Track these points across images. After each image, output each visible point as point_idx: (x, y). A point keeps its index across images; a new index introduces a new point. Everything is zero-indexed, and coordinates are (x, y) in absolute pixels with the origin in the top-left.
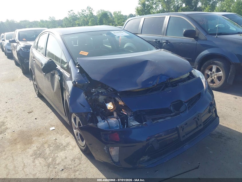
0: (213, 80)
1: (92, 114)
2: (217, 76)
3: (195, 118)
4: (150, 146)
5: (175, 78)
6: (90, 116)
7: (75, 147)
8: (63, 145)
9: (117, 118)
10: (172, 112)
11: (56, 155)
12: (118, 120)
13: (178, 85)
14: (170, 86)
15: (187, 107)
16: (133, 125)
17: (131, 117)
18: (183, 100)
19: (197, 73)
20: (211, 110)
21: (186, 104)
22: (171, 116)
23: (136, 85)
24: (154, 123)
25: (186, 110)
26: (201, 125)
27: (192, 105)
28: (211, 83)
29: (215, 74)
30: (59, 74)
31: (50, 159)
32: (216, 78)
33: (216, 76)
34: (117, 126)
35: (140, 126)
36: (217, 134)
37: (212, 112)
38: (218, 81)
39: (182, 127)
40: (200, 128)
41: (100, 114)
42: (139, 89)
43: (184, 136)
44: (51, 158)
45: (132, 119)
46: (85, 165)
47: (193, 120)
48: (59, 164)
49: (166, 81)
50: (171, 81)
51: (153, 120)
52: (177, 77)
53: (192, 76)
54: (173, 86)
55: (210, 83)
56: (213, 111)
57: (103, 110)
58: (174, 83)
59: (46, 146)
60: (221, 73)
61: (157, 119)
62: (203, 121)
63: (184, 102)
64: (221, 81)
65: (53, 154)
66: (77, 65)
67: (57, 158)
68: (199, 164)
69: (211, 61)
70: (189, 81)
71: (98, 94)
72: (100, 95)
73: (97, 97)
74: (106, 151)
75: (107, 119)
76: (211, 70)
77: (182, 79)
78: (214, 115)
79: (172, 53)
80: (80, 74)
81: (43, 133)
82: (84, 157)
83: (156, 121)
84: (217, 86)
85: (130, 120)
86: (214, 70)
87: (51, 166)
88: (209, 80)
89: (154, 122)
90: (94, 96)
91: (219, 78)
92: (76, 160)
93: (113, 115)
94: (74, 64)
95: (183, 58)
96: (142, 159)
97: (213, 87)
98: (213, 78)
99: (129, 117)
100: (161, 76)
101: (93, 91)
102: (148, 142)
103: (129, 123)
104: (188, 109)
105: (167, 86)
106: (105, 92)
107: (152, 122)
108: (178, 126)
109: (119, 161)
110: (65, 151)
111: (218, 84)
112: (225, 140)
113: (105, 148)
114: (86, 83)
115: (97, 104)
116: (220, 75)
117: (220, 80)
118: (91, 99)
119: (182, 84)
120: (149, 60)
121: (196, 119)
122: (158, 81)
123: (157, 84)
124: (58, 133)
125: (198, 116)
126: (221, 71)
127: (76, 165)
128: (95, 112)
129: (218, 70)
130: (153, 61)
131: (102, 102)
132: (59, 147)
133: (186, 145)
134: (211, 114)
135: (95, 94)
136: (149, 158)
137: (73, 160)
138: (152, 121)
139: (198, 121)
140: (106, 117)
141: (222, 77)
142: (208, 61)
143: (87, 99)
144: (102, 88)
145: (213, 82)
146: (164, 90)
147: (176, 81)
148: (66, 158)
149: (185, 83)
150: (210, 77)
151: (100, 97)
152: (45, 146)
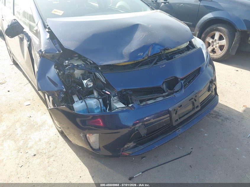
0: (214, 49)
1: (65, 93)
2: (220, 44)
3: (192, 98)
4: (136, 132)
5: (171, 49)
6: (63, 95)
7: (52, 127)
8: (38, 124)
9: (98, 99)
10: (164, 92)
11: (28, 137)
12: (99, 100)
13: (174, 58)
14: (164, 59)
15: (183, 85)
16: (116, 107)
17: (115, 98)
18: (179, 76)
19: (198, 42)
20: (211, 89)
21: (183, 82)
22: (163, 96)
23: (122, 57)
24: (143, 106)
25: (181, 89)
26: (198, 107)
27: (189, 82)
28: (212, 53)
29: (217, 42)
30: (27, 40)
31: (22, 142)
32: (217, 47)
33: (217, 45)
34: (98, 108)
35: (125, 109)
36: (214, 113)
37: (211, 90)
38: (219, 50)
39: (175, 110)
40: (196, 110)
41: (77, 93)
42: (125, 62)
43: (177, 120)
44: (22, 140)
45: (116, 100)
46: (62, 150)
47: (190, 100)
48: (31, 148)
49: (160, 53)
50: (167, 52)
51: (141, 101)
52: (174, 47)
53: (191, 46)
54: (168, 59)
55: (210, 52)
56: (213, 89)
57: (80, 87)
58: (170, 55)
59: (18, 125)
60: (224, 42)
61: (146, 100)
62: (200, 101)
63: (179, 80)
64: (223, 50)
65: (25, 136)
66: (47, 28)
67: (29, 141)
68: (192, 149)
69: (214, 26)
70: (189, 52)
71: (74, 67)
72: (76, 69)
73: (71, 71)
74: (83, 138)
75: (85, 99)
76: (213, 37)
77: (179, 49)
78: (214, 93)
79: (169, 16)
80: (50, 41)
81: (16, 109)
82: (61, 139)
83: (144, 103)
84: (218, 56)
85: (113, 101)
86: (217, 37)
87: (22, 150)
88: (210, 49)
89: (142, 104)
90: (67, 69)
91: (221, 47)
92: (52, 143)
93: (93, 93)
94: (43, 26)
95: (182, 23)
96: (126, 146)
97: (214, 58)
98: (214, 47)
99: (112, 97)
100: (153, 45)
101: (65, 63)
102: (134, 127)
103: (112, 105)
104: (184, 87)
105: (160, 59)
106: (83, 65)
107: (139, 105)
108: (170, 109)
109: (100, 148)
110: (39, 131)
111: (219, 53)
112: (222, 120)
113: (81, 135)
114: (58, 52)
115: (72, 80)
116: (223, 44)
117: (221, 50)
118: (64, 74)
119: (179, 56)
120: (140, 24)
121: (193, 100)
122: (150, 52)
123: (149, 55)
124: (33, 109)
125: (196, 96)
126: (224, 39)
127: (51, 149)
128: (70, 91)
129: (221, 38)
130: (146, 25)
131: (79, 77)
132: (33, 127)
133: (179, 129)
134: (210, 92)
135: (69, 68)
136: (135, 144)
137: (48, 143)
138: (139, 103)
139: (194, 102)
140: (83, 96)
141: (225, 47)
142: (211, 27)
143: (58, 74)
144: (79, 59)
145: (213, 51)
146: (157, 64)
147: (172, 52)
148: (40, 140)
149: (183, 55)
150: (211, 46)
151: (76, 72)
152: (16, 125)
